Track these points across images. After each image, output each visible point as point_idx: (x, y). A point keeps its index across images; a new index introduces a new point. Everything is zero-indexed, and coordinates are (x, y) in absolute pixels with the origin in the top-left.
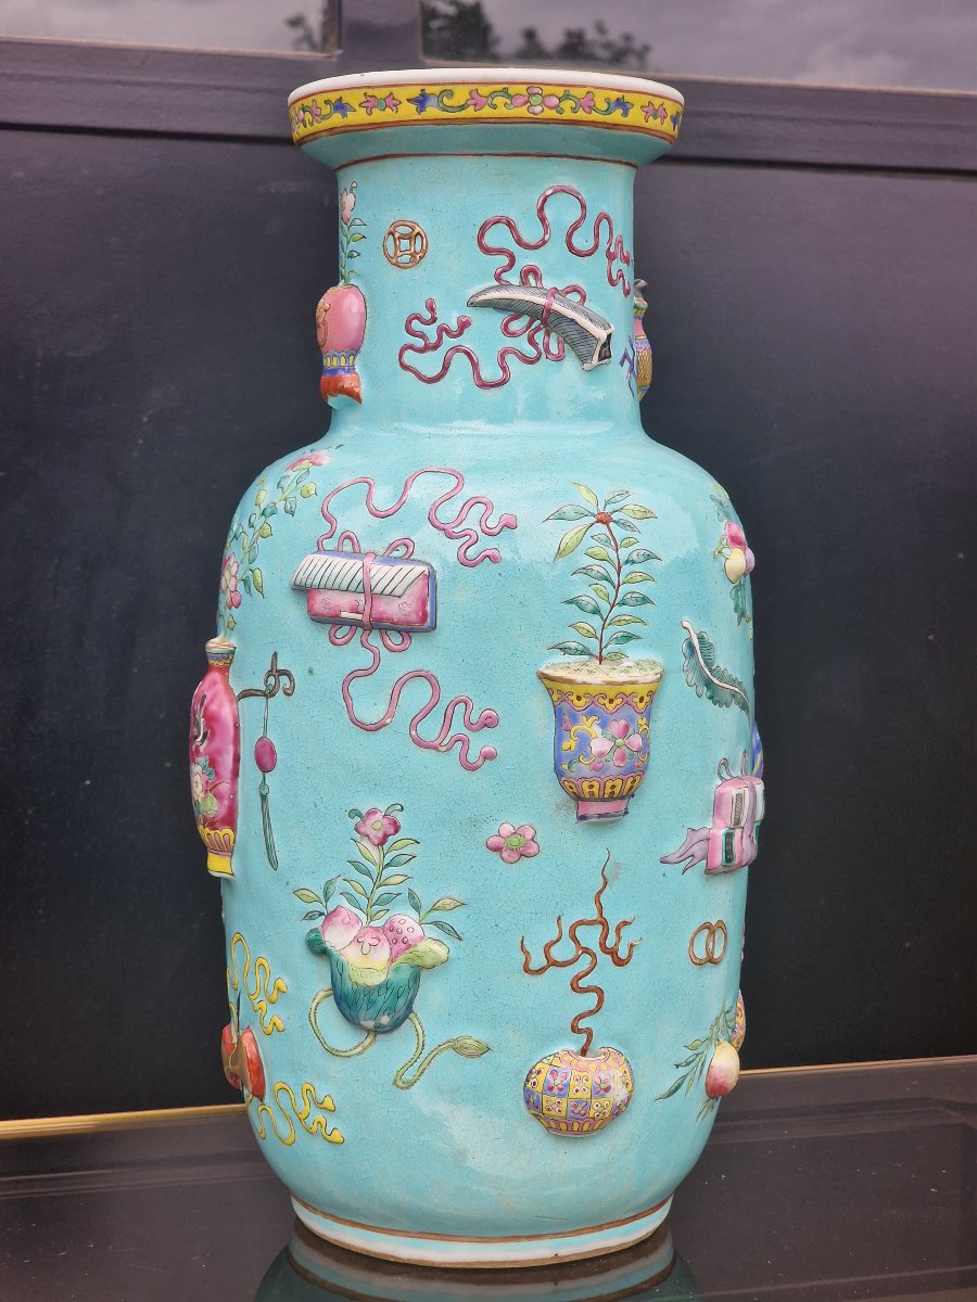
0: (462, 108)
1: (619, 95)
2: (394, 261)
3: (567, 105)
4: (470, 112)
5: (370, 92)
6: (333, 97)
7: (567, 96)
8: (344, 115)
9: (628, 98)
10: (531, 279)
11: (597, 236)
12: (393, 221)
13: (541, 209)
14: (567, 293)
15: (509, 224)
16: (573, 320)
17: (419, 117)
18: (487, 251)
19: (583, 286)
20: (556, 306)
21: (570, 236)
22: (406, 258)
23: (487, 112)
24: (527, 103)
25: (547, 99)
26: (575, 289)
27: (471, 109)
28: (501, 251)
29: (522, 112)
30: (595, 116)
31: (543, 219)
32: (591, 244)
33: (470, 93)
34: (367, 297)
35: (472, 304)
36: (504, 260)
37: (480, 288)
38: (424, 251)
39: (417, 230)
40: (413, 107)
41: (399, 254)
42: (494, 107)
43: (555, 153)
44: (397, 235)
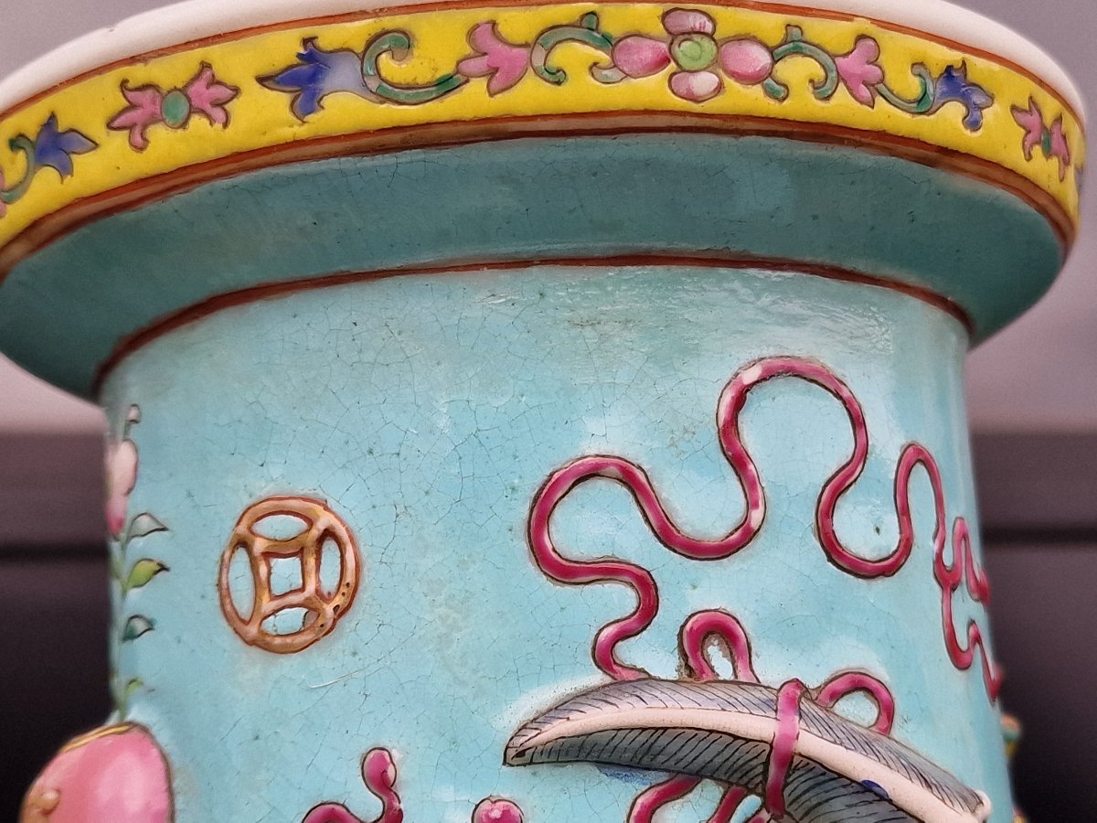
0: (446, 85)
1: (955, 57)
2: (252, 630)
3: (797, 71)
4: (473, 100)
5: (138, 74)
6: (29, 121)
7: (793, 45)
8: (65, 170)
9: (980, 69)
10: (717, 656)
11: (904, 512)
12: (247, 502)
13: (729, 432)
14: (836, 696)
15: (630, 479)
16: (868, 787)
17: (301, 131)
18: (564, 571)
19: (879, 670)
20: (812, 743)
21: (825, 512)
22: (291, 618)
23: (530, 96)
24: (663, 61)
25: (732, 49)
26: (859, 684)
27: (477, 87)
28: (607, 570)
29: (651, 90)
30: (885, 116)
31: (739, 462)
32: (891, 540)
33: (472, 33)
34: (176, 761)
35: (519, 756)
36: (621, 599)
37: (545, 696)
38: (350, 589)
39: (325, 520)
40: (278, 102)
41: (267, 605)
42: (556, 77)
43: (759, 251)
44: (259, 546)
